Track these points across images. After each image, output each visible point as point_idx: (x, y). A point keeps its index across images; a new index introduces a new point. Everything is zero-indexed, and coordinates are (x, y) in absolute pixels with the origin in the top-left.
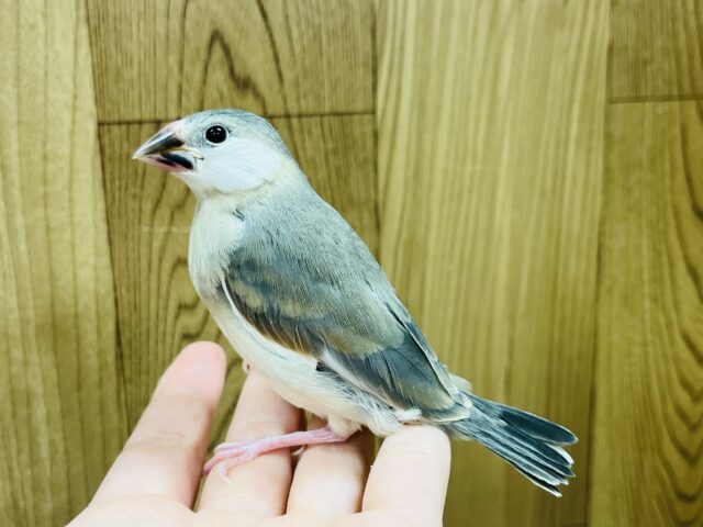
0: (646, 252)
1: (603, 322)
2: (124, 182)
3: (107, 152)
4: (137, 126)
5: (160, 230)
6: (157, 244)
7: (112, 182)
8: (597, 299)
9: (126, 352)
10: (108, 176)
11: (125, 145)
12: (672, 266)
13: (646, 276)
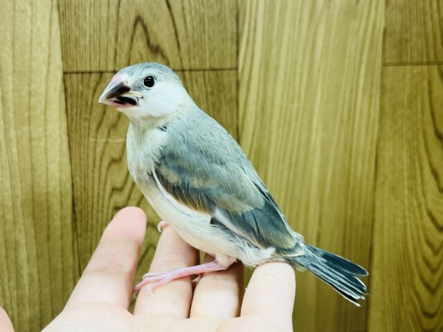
0: (405, 160)
1: (378, 204)
2: (79, 110)
3: (69, 91)
4: (87, 75)
5: (101, 141)
6: (99, 150)
7: (72, 109)
8: (375, 189)
9: (78, 217)
10: (69, 106)
11: (80, 86)
12: (421, 169)
13: (405, 175)
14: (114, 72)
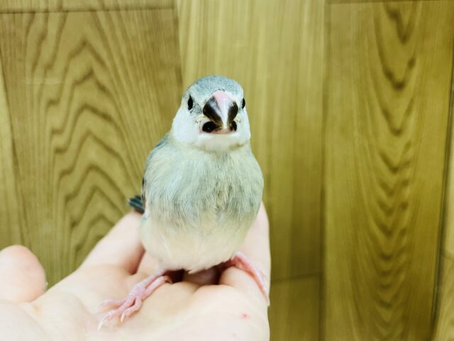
0: (354, 100)
1: (328, 145)
2: (13, 50)
5: (38, 82)
6: (36, 90)
11: (13, 26)
12: (372, 109)
13: (355, 115)
14: (47, 11)
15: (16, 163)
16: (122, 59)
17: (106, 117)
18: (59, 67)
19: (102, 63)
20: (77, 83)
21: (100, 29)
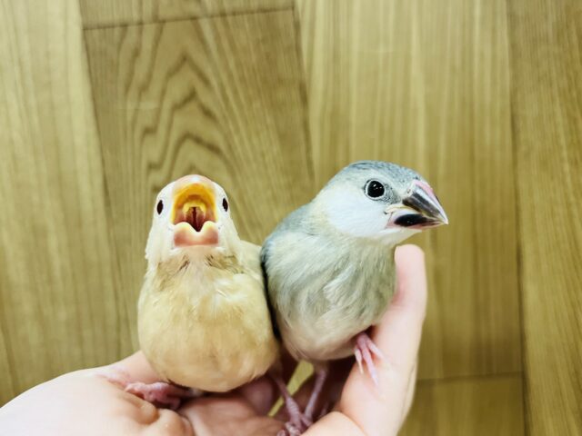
1: (523, 185)
2: (104, 71)
4: (110, 29)
8: (515, 163)
11: (103, 43)
13: (563, 141)
14: (141, 23)
15: (107, 203)
16: (230, 76)
17: (213, 148)
18: (155, 88)
19: (206, 82)
20: (177, 107)
21: (202, 41)
